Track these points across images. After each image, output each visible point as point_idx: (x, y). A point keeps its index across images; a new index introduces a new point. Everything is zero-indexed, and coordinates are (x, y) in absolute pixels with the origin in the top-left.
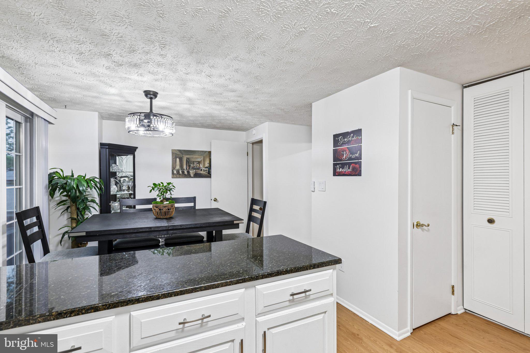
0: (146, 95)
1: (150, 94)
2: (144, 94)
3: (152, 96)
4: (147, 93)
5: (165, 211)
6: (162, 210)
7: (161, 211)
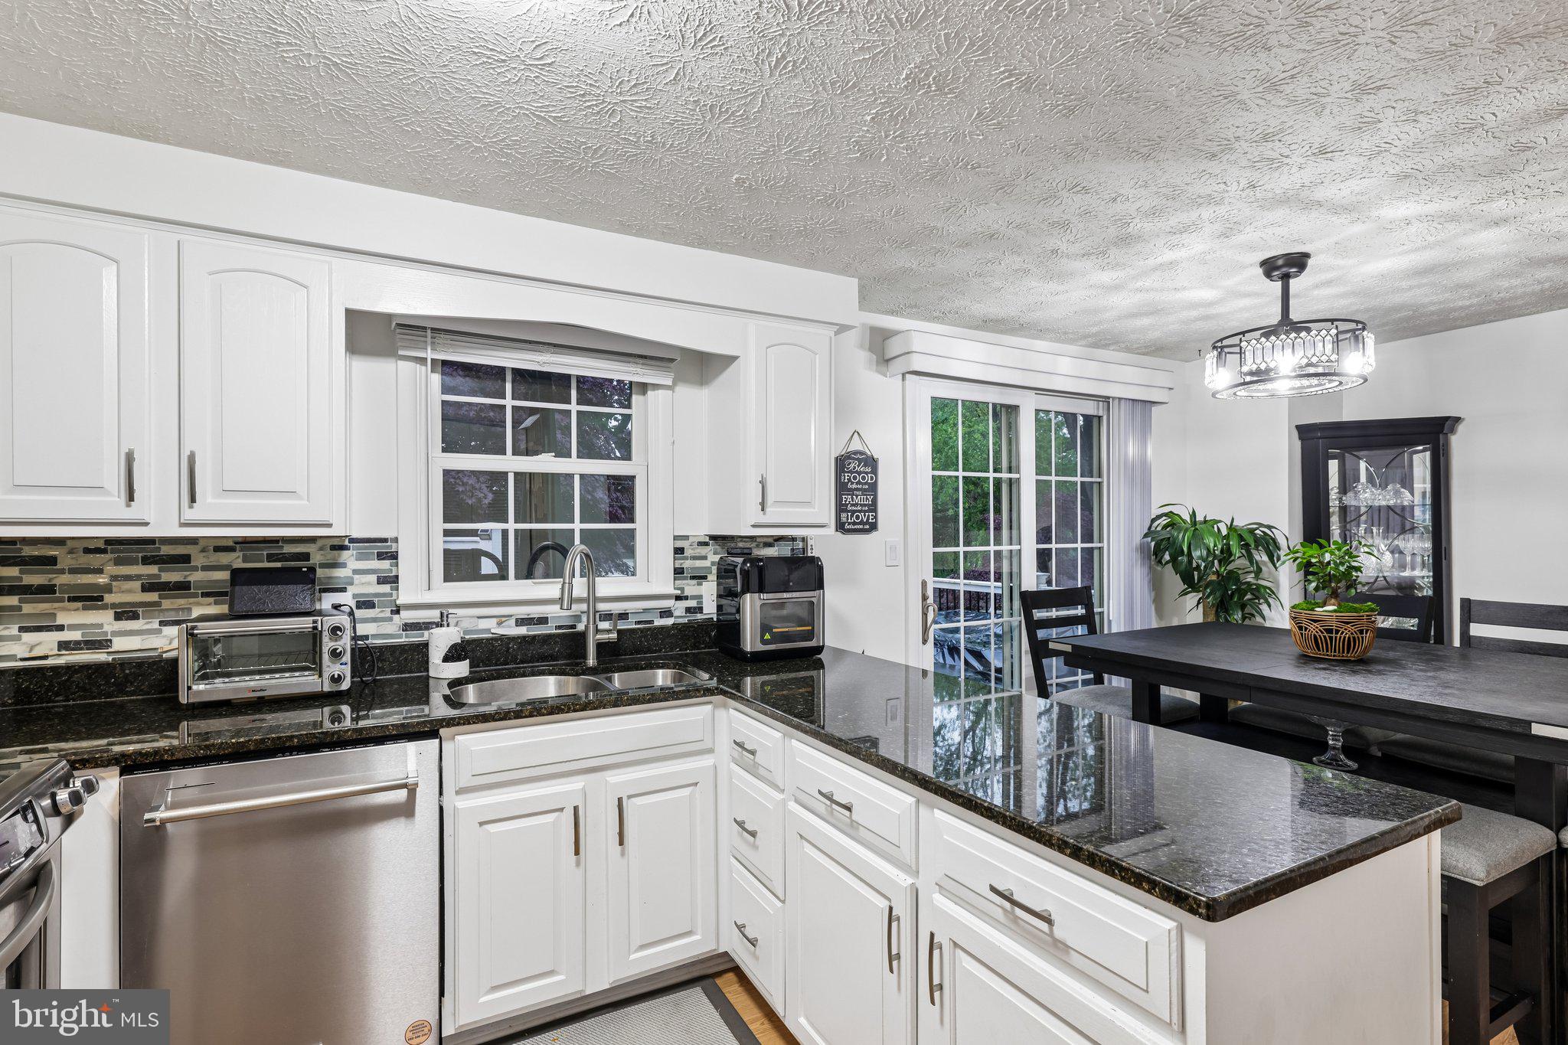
0: (1268, 274)
1: (1277, 268)
2: (1260, 271)
3: (1284, 270)
4: (1269, 267)
5: (1349, 638)
6: (1337, 632)
7: (1334, 635)
